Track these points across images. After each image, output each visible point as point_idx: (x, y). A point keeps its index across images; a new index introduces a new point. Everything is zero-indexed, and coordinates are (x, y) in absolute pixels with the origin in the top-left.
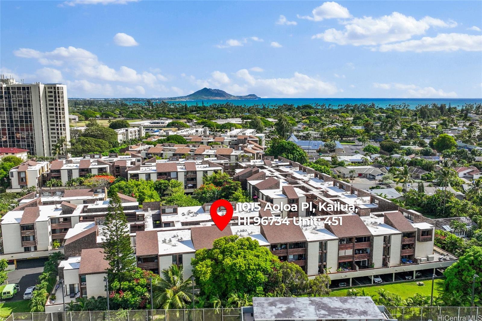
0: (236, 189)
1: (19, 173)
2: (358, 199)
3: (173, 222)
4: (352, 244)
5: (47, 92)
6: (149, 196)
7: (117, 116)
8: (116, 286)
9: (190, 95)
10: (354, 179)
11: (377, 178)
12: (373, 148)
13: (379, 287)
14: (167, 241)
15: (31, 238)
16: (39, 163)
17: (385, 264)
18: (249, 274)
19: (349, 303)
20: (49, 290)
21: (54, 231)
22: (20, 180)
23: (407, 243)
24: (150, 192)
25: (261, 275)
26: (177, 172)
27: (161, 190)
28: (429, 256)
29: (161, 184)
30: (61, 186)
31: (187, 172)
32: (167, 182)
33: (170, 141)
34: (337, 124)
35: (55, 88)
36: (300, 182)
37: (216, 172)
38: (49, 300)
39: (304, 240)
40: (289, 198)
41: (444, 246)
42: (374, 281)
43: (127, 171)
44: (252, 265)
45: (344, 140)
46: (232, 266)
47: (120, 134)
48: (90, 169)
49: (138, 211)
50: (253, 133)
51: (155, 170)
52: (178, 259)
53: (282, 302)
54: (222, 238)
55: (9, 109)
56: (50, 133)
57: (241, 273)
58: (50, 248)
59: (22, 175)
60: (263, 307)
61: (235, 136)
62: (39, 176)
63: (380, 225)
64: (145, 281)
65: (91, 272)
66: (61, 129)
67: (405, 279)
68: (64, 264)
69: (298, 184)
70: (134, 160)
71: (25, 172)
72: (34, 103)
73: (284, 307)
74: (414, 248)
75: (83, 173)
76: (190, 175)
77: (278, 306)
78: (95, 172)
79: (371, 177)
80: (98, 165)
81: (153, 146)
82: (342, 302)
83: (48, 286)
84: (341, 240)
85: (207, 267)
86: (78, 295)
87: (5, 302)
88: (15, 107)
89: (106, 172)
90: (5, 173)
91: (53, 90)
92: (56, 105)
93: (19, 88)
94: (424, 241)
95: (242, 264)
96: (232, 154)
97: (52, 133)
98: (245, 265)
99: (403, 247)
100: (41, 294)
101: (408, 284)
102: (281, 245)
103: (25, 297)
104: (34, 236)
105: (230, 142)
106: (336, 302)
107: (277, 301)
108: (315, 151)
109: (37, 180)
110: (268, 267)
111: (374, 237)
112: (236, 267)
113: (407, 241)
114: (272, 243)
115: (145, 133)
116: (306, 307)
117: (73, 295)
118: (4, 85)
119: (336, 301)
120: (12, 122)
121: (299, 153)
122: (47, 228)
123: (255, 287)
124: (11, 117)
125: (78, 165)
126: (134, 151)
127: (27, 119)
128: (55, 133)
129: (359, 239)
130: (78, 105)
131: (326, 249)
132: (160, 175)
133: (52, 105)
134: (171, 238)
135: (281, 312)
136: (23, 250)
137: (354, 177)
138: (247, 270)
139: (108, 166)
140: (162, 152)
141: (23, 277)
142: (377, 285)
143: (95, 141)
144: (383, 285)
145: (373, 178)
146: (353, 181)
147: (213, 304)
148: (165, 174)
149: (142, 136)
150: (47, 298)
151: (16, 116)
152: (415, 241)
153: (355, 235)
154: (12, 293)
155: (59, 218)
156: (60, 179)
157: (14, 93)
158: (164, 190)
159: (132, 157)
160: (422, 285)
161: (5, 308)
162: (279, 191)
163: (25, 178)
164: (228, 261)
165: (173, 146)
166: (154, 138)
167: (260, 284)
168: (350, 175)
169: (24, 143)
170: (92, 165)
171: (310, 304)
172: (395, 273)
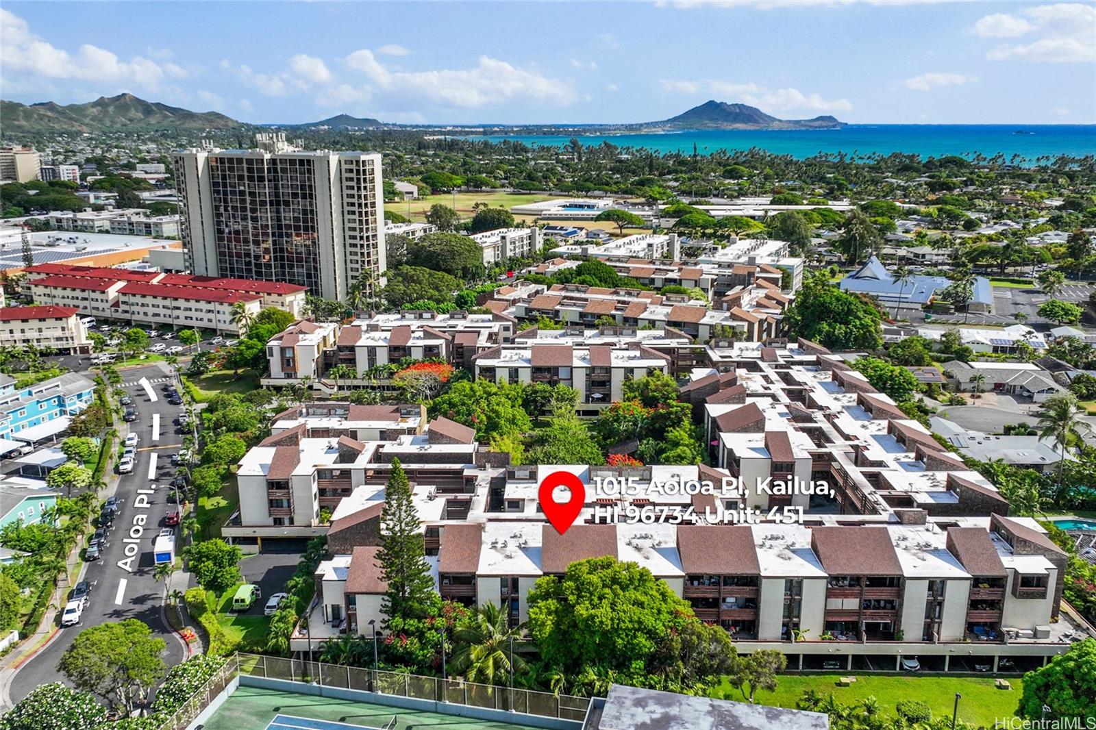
0: (677, 423)
1: (283, 350)
2: (924, 476)
3: (524, 500)
4: (858, 588)
5: (343, 171)
6: (508, 420)
7: (498, 183)
8: (396, 626)
9: (675, 119)
10: (979, 397)
11: (1037, 397)
12: (1063, 309)
13: (909, 678)
14: (499, 545)
15: (285, 504)
16: (320, 327)
17: (928, 637)
18: (619, 636)
19: (781, 721)
20: (300, 611)
21: (322, 492)
22: (285, 362)
23: (985, 597)
24: (510, 410)
25: (642, 640)
26: (572, 368)
27: (535, 406)
28: (1039, 628)
29: (535, 392)
30: (355, 377)
31: (593, 369)
32: (548, 388)
33: (582, 277)
34: (1009, 222)
35: (358, 162)
36: (818, 415)
37: (650, 372)
38: (297, 628)
39: (754, 572)
40: (774, 460)
41: (1089, 608)
42: (901, 665)
43: (475, 359)
44: (624, 622)
45: (1008, 275)
46: (588, 619)
47: (488, 247)
48: (410, 347)
49: (468, 468)
50: (777, 253)
51: (529, 361)
52: (511, 583)
53: (659, 701)
54: (585, 560)
55: (276, 203)
56: (348, 254)
57: (605, 634)
58: (315, 522)
59: (289, 354)
60: (621, 706)
61: (730, 266)
62: (317, 356)
63: (936, 552)
64: (445, 623)
65: (364, 590)
66: (368, 245)
67: (974, 669)
68: (327, 569)
69: (811, 420)
70: (496, 327)
71: (293, 348)
72: (319, 192)
73: (658, 711)
74: (1001, 610)
75: (396, 354)
76: (599, 375)
77: (648, 709)
78: (417, 355)
79: (1025, 394)
80: (424, 338)
81: (545, 287)
82: (768, 717)
83: (298, 603)
84: (834, 579)
85: (549, 613)
86: (344, 626)
87: (236, 615)
88: (286, 198)
89: (438, 355)
90: (260, 345)
91: (354, 167)
92: (359, 197)
93: (292, 162)
94: (1027, 598)
95: (604, 620)
96: (701, 322)
97: (351, 253)
98: (612, 619)
99: (974, 604)
100: (285, 617)
101: (974, 682)
102: (711, 577)
103: (267, 611)
104: (289, 501)
105: (716, 280)
106: (757, 715)
107: (651, 698)
108: (919, 307)
109: (314, 364)
110: (660, 627)
111: (907, 581)
112: (595, 622)
113: (985, 593)
114: (689, 572)
115: (542, 242)
116: (697, 718)
117: (336, 623)
118: (267, 156)
119: (760, 713)
120: (280, 227)
121: (861, 324)
122: (311, 488)
123: (630, 660)
124: (279, 219)
125: (388, 335)
126: (503, 300)
127: (307, 224)
128: (356, 254)
129: (877, 581)
130: (424, 148)
131: (800, 594)
132: (537, 371)
133: (353, 196)
134: (508, 539)
135: (648, 722)
136: (271, 521)
137: (983, 391)
138: (616, 630)
139: (442, 342)
140: (558, 307)
141: (269, 570)
142: (906, 675)
143: (430, 275)
144: (920, 675)
145: (1029, 396)
146: (976, 400)
147: (550, 681)
148: (548, 369)
149: (537, 248)
150: (294, 626)
151: (288, 216)
152: (1003, 595)
153: (867, 572)
154: (248, 602)
155: (331, 470)
156: (355, 363)
157: (284, 170)
158: (543, 405)
159: (493, 321)
160: (1006, 688)
161: (237, 627)
162: (758, 439)
163: (293, 358)
164: (582, 610)
165: (585, 292)
166: (553, 264)
167: (639, 657)
168: (972, 385)
169: (300, 270)
170: (414, 338)
171: (709, 713)
172: (950, 656)
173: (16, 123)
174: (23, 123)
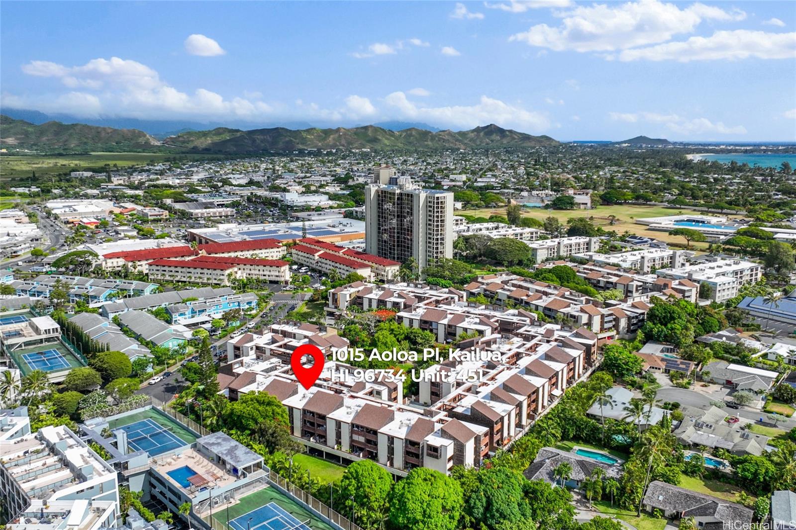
1: (334, 294)
5: (428, 202)
10: (707, 386)
16: (365, 285)
22: (335, 301)
26: (438, 323)
31: (449, 326)
35: (434, 198)
47: (542, 249)
48: (386, 301)
51: (421, 316)
59: (336, 297)
62: (348, 299)
71: (337, 294)
73: (218, 441)
75: (381, 304)
80: (397, 298)
91: (432, 200)
92: (434, 216)
96: (561, 310)
105: (640, 286)
118: (398, 191)
126: (481, 282)
132: (424, 322)
137: (716, 383)
139: (403, 301)
140: (499, 291)
148: (428, 322)
156: (363, 305)
159: (448, 293)
163: (338, 299)
165: (533, 283)
170: (394, 297)
171: (232, 446)
173: (426, 143)
174: (430, 143)
